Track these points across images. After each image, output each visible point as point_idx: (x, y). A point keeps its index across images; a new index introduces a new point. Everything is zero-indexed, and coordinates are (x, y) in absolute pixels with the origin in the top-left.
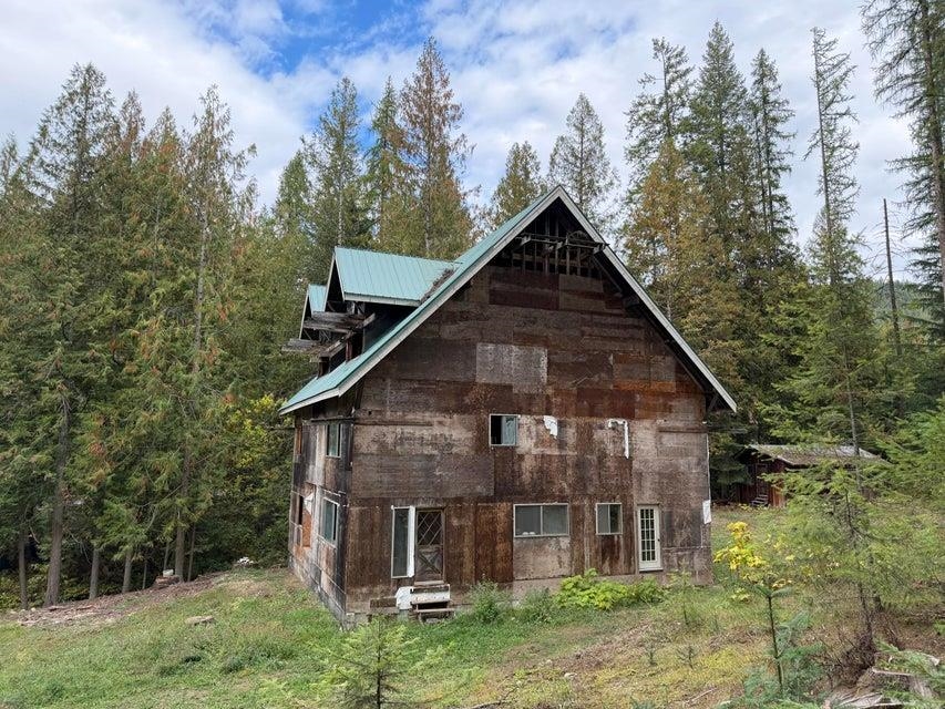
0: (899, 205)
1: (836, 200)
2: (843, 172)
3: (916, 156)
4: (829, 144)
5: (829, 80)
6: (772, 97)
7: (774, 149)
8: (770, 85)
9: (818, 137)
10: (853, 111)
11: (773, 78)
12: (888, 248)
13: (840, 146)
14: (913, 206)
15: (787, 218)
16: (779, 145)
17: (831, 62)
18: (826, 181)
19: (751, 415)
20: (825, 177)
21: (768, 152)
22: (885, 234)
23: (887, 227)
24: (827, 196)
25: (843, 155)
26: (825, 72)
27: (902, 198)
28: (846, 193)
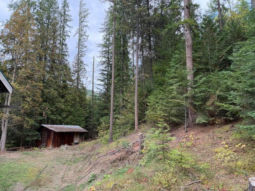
0: (98, 57)
1: (81, 51)
2: (84, 43)
3: (103, 44)
4: (81, 34)
5: (83, 15)
6: (67, 13)
7: (65, 29)
8: (67, 9)
9: (78, 31)
10: (88, 25)
11: (68, 7)
12: (93, 70)
13: (84, 35)
14: (101, 58)
15: (67, 51)
16: (67, 29)
17: (84, 10)
18: (79, 45)
19: (44, 114)
20: (79, 43)
21: (64, 29)
22: (93, 66)
23: (94, 64)
24: (79, 49)
25: (84, 38)
26: (82, 12)
27: (99, 55)
28: (84, 49)
